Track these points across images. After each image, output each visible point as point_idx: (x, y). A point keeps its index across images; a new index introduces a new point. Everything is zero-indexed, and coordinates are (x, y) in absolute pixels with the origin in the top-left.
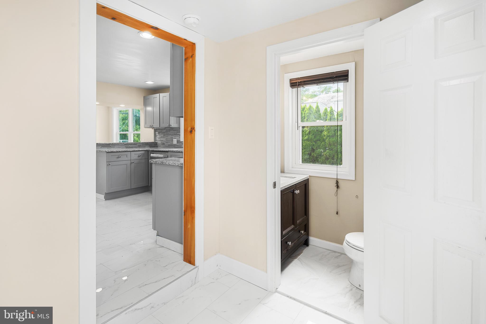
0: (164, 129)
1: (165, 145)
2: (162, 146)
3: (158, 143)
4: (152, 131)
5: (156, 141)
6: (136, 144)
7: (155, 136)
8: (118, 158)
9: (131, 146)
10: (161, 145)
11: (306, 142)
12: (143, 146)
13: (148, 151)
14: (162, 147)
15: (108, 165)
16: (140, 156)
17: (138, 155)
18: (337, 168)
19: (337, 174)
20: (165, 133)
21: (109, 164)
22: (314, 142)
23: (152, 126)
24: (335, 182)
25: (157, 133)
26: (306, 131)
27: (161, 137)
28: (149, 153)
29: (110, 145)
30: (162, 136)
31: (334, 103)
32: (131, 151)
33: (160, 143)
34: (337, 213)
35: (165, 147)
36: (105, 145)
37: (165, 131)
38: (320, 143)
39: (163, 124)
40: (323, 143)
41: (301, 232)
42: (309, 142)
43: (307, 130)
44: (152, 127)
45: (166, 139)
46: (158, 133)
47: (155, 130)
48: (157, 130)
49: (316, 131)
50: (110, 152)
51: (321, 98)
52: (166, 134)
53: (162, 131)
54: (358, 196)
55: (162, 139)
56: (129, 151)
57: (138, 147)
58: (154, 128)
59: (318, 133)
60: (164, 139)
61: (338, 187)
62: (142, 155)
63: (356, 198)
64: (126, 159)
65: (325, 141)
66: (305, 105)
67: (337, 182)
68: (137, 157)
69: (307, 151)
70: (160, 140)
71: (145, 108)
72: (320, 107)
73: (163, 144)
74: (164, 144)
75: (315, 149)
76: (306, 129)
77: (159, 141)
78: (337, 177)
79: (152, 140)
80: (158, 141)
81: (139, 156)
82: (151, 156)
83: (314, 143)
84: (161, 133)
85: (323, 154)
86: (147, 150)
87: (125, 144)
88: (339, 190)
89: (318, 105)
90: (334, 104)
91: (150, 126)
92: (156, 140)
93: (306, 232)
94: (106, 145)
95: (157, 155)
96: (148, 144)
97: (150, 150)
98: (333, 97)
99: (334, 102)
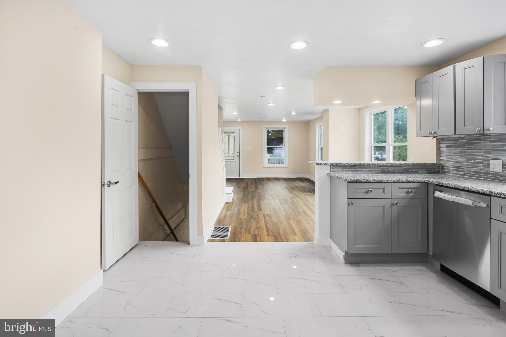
0: (464, 138)
1: (464, 171)
2: (454, 172)
3: (446, 165)
4: (433, 142)
5: (441, 162)
6: (401, 166)
7: (439, 151)
8: (367, 192)
9: (391, 169)
10: (453, 170)
12: (414, 170)
13: (427, 184)
14: (458, 174)
15: (349, 204)
16: (411, 192)
17: (406, 190)
20: (465, 145)
21: (352, 203)
23: (434, 133)
25: (443, 146)
27: (455, 155)
28: (431, 189)
29: (355, 166)
30: (458, 151)
32: (391, 182)
33: (451, 166)
35: (465, 175)
36: (347, 166)
37: (466, 143)
39: (464, 128)
44: (433, 135)
45: (467, 158)
46: (446, 146)
47: (439, 141)
48: (442, 140)
50: (353, 182)
52: (468, 149)
53: (457, 143)
55: (454, 159)
56: (389, 182)
57: (405, 172)
58: (437, 138)
60: (463, 159)
62: (413, 191)
64: (382, 195)
68: (404, 194)
70: (450, 160)
71: (418, 102)
73: (460, 169)
74: (463, 169)
77: (447, 161)
79: (432, 159)
80: (444, 161)
81: (408, 193)
82: (435, 195)
84: (453, 146)
86: (425, 182)
87: (380, 166)
91: (430, 133)
92: (440, 160)
94: (349, 166)
95: (454, 197)
96: (424, 166)
97: (431, 183)
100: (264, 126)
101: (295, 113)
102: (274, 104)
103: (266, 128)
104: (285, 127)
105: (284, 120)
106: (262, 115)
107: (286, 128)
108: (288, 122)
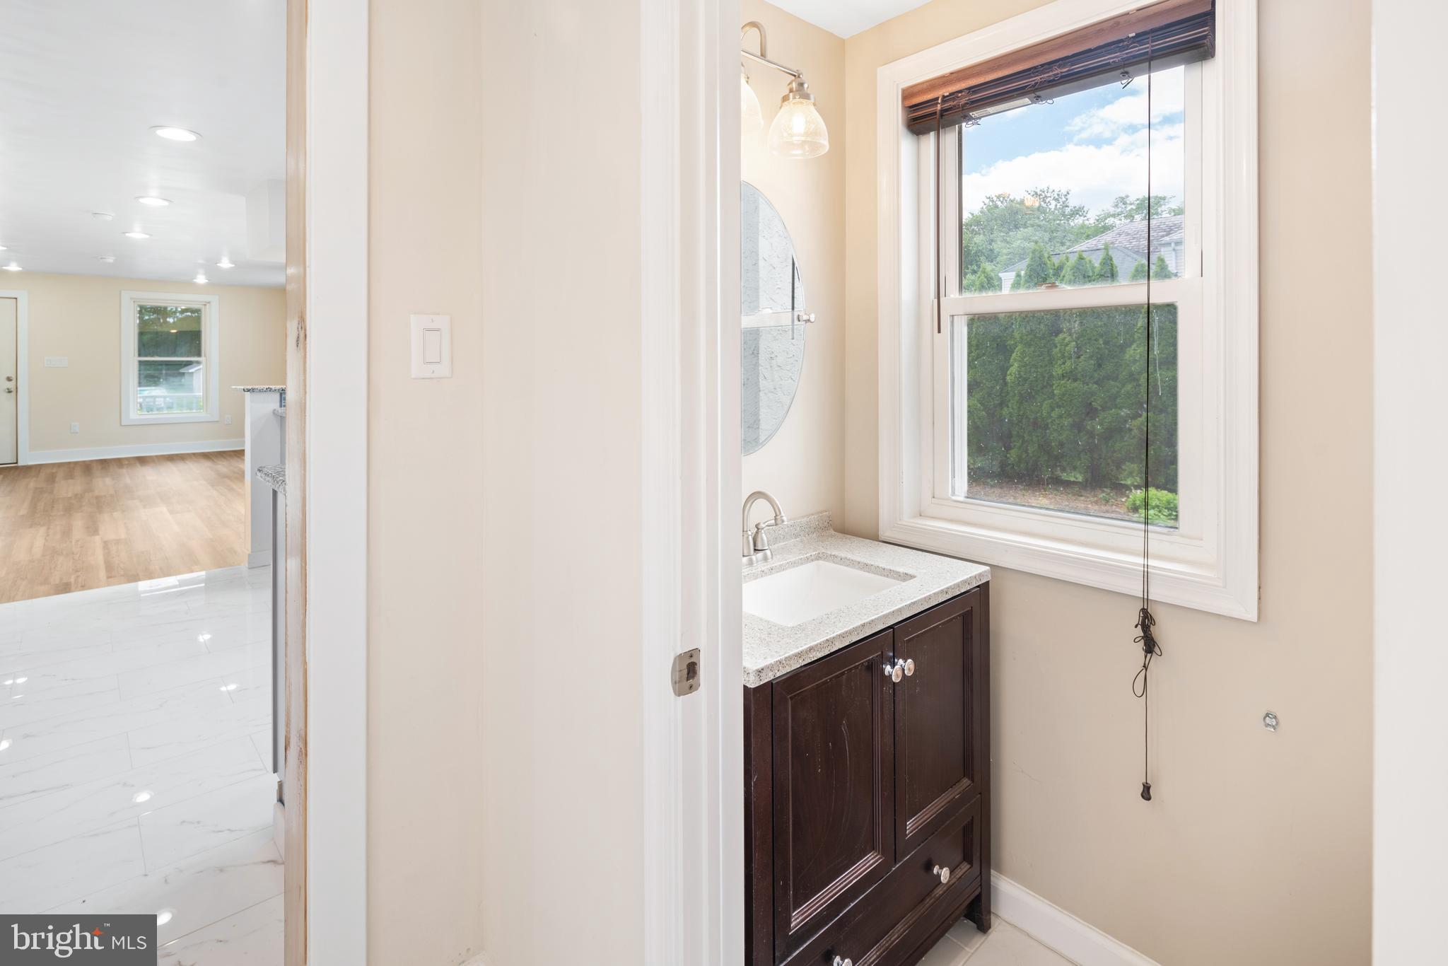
11: (1063, 382)
18: (1146, 539)
19: (1146, 576)
22: (1096, 383)
24: (1135, 617)
26: (1067, 345)
31: (1174, 250)
34: (1146, 793)
38: (1120, 386)
40: (1129, 387)
41: (935, 871)
42: (1075, 384)
43: (1067, 340)
49: (1103, 346)
51: (1129, 234)
54: (1275, 717)
59: (1110, 351)
61: (1150, 645)
63: (1268, 725)
65: (1138, 380)
66: (1065, 258)
67: (1146, 621)
69: (1069, 415)
72: (1115, 261)
75: (1100, 408)
76: (1064, 339)
78: (1146, 589)
83: (1095, 386)
85: (1128, 426)
88: (1155, 661)
89: (1110, 253)
90: (1174, 253)
93: (971, 863)
98: (1172, 230)
99: (1173, 245)
100: (122, 292)
101: (232, 262)
102: (148, 236)
103: (131, 298)
104: (207, 300)
105: (201, 279)
106: (110, 260)
107: (209, 303)
108: (213, 286)
